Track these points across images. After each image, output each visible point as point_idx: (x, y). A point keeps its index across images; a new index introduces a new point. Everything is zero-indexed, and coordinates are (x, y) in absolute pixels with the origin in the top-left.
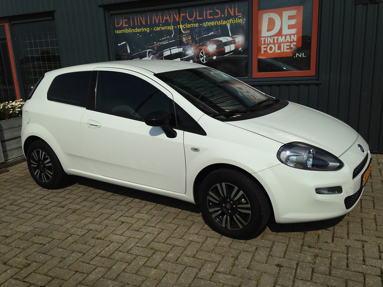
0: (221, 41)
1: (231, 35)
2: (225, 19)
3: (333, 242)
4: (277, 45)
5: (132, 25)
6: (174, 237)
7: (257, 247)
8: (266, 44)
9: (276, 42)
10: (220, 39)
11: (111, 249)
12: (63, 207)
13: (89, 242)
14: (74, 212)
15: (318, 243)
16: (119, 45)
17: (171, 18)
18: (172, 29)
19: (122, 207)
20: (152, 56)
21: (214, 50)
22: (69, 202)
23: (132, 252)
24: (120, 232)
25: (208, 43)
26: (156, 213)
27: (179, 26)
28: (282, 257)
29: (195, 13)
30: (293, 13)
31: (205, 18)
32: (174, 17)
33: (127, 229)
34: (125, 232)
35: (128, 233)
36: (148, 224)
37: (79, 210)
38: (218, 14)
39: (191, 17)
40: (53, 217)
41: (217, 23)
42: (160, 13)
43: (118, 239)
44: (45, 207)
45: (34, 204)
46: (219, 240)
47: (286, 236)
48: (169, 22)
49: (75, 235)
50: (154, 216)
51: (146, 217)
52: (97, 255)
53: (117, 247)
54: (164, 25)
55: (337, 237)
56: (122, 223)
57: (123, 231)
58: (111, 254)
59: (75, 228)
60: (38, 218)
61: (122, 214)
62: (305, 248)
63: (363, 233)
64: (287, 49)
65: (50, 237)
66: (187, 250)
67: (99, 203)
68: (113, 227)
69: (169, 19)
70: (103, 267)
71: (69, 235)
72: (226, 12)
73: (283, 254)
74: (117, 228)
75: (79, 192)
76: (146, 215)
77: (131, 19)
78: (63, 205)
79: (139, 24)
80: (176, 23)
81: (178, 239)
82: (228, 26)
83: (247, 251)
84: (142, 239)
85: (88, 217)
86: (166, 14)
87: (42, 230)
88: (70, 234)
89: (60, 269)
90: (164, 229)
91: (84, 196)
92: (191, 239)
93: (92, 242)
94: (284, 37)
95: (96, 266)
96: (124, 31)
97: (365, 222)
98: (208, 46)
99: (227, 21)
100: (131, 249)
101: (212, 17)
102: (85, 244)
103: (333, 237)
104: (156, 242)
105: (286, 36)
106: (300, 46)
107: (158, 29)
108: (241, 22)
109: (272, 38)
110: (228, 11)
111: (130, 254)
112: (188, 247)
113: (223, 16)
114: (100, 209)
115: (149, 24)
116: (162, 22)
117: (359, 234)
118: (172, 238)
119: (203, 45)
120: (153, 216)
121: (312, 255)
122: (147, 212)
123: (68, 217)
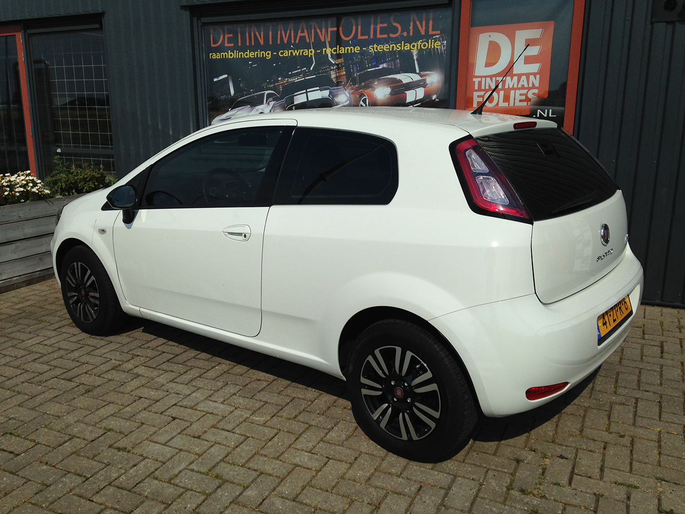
0: (400, 81)
1: (418, 71)
2: (409, 40)
3: (570, 484)
4: (502, 93)
6: (265, 456)
7: (421, 487)
8: (483, 90)
9: (500, 86)
10: (398, 77)
11: (141, 472)
12: (70, 380)
13: (101, 455)
14: (88, 391)
15: (540, 484)
16: (215, 80)
17: (311, 34)
19: (181, 386)
20: (273, 103)
21: (386, 96)
22: (85, 371)
23: (177, 481)
24: (162, 439)
25: (375, 83)
26: (240, 404)
27: (324, 49)
28: (467, 510)
29: (354, 28)
30: (534, 33)
31: (372, 37)
32: (316, 33)
33: (180, 433)
34: (174, 439)
35: (178, 442)
36: (221, 425)
37: (98, 389)
38: (395, 30)
39: (347, 34)
40: (48, 399)
41: (393, 47)
42: (291, 25)
43: (157, 451)
44: (38, 378)
45: (19, 370)
46: (351, 467)
47: (480, 466)
48: (308, 41)
49: (78, 437)
50: (236, 408)
51: (221, 409)
52: (110, 484)
53: (152, 469)
54: (297, 47)
55: (579, 475)
56: (172, 419)
57: (171, 437)
58: (137, 482)
59: (82, 425)
60: (20, 398)
61: (176, 402)
62: (515, 493)
63: (631, 469)
64: (521, 101)
65: (31, 440)
66: (284, 484)
67: (139, 376)
68: (153, 426)
70: (116, 509)
71: (67, 438)
72: (411, 28)
73: (469, 504)
74: (160, 428)
75: (107, 350)
76: (222, 406)
77: (239, 35)
78: (72, 377)
79: (253, 44)
80: (319, 45)
81: (271, 460)
82: (414, 54)
83: (401, 494)
84: (202, 455)
85: (113, 403)
86: (303, 27)
87: (21, 423)
88: (70, 435)
89: (33, 506)
90: (249, 437)
91: (115, 360)
92: (297, 460)
93: (107, 454)
94: (515, 78)
95: (103, 507)
97: (638, 446)
98: (375, 89)
99: (412, 44)
100: (177, 476)
101: (386, 36)
102: (92, 459)
103: (572, 473)
104: (229, 463)
105: (519, 76)
106: (546, 96)
107: (287, 53)
108: (439, 47)
109: (494, 79)
110: (415, 25)
111: (174, 485)
112: (288, 478)
113: (405, 34)
114: (138, 388)
115: (271, 43)
116: (295, 41)
117: (624, 471)
118: (260, 457)
119: (367, 87)
120: (234, 408)
121: (525, 510)
122: (224, 401)
123: (76, 401)
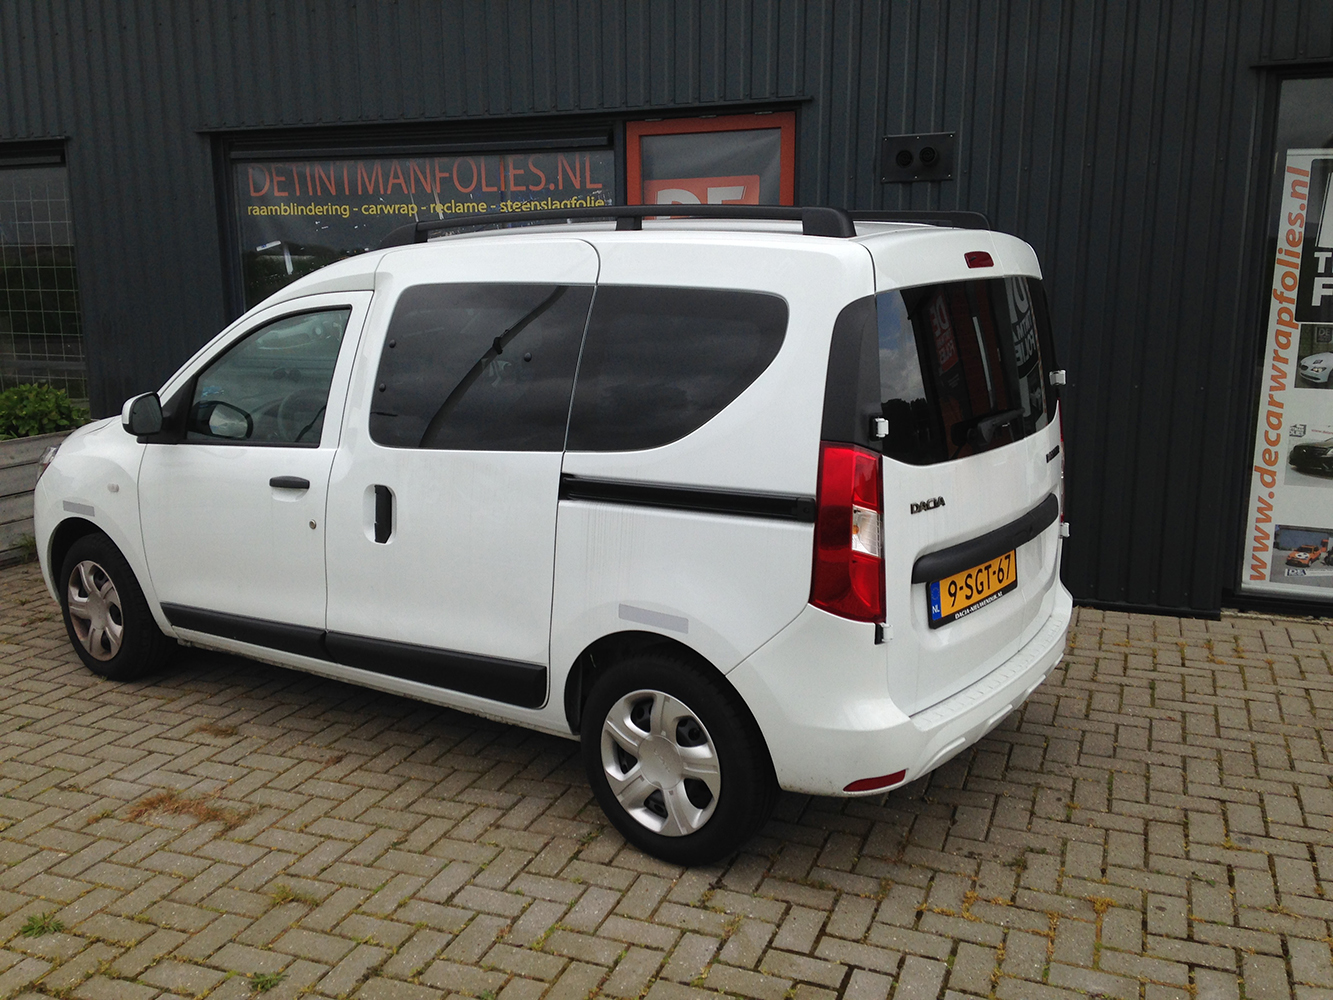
2: (558, 196)
5: (298, 194)
6: (274, 788)
16: (260, 249)
18: (415, 212)
19: (167, 715)
22: (24, 700)
27: (432, 206)
29: (475, 174)
30: (734, 192)
31: (503, 189)
32: (417, 181)
33: (157, 769)
37: (43, 721)
39: (466, 182)
41: (536, 205)
42: (379, 166)
43: (120, 790)
48: (406, 192)
54: (389, 202)
57: (144, 773)
61: (158, 734)
66: (292, 816)
69: (404, 185)
72: (560, 177)
74: (129, 765)
77: (296, 178)
79: (319, 194)
86: (396, 173)
90: (257, 769)
92: (317, 791)
96: (276, 210)
101: (524, 188)
107: (374, 210)
112: (298, 809)
113: (552, 186)
114: (104, 718)
115: (347, 193)
116: (385, 190)
118: (266, 790)
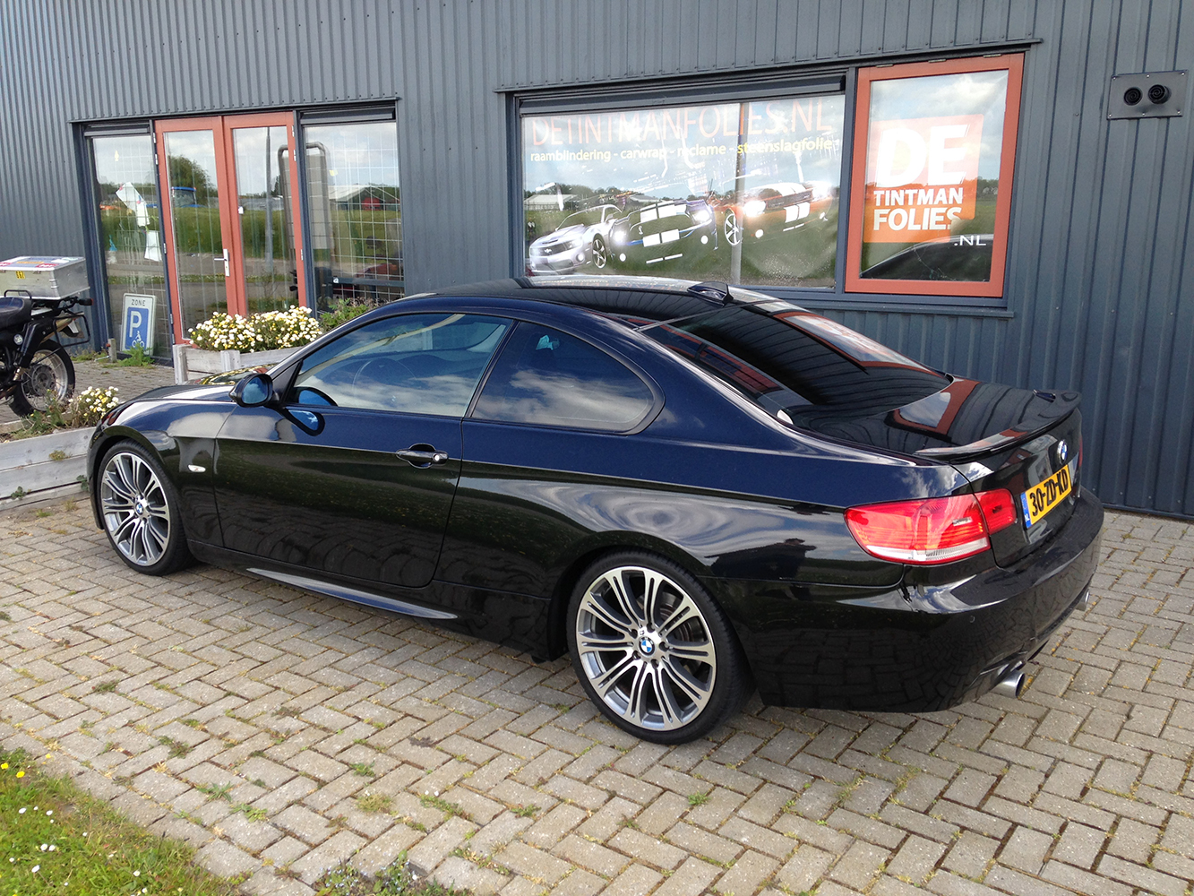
0: (778, 193)
1: (801, 181)
2: (791, 138)
4: (913, 211)
5: (571, 143)
8: (887, 208)
9: (910, 202)
17: (662, 128)
18: (665, 156)
20: (614, 220)
32: (668, 128)
41: (769, 147)
42: (636, 115)
64: (937, 223)
69: (657, 132)
80: (673, 143)
82: (797, 157)
96: (552, 156)
98: (745, 203)
99: (795, 144)
101: (760, 132)
106: (972, 217)
107: (631, 155)
109: (902, 192)
110: (799, 119)
116: (641, 137)
